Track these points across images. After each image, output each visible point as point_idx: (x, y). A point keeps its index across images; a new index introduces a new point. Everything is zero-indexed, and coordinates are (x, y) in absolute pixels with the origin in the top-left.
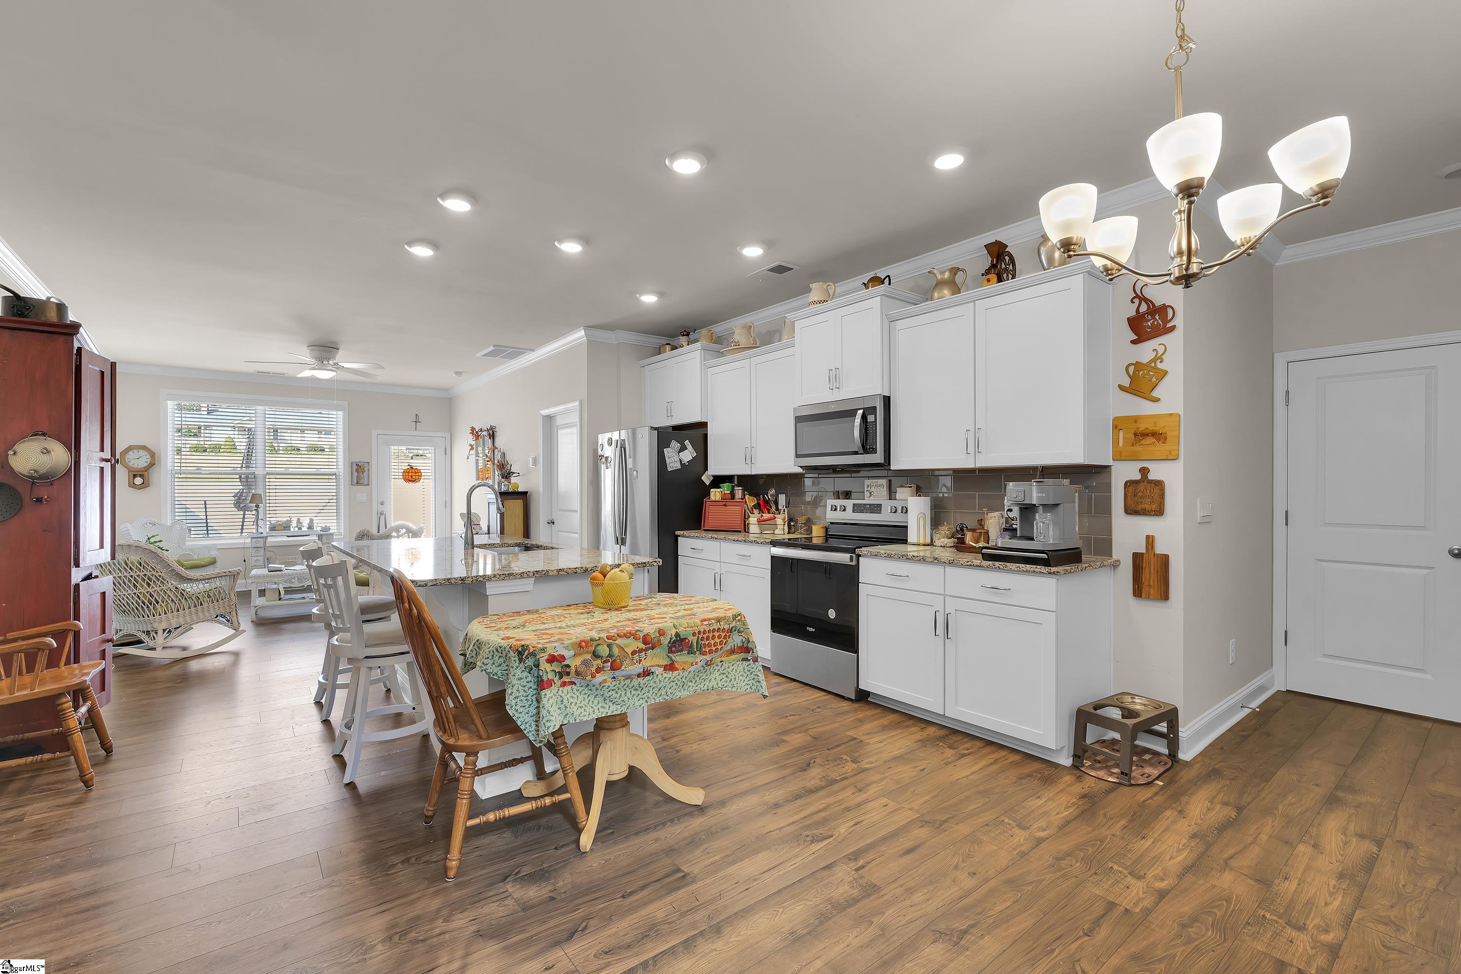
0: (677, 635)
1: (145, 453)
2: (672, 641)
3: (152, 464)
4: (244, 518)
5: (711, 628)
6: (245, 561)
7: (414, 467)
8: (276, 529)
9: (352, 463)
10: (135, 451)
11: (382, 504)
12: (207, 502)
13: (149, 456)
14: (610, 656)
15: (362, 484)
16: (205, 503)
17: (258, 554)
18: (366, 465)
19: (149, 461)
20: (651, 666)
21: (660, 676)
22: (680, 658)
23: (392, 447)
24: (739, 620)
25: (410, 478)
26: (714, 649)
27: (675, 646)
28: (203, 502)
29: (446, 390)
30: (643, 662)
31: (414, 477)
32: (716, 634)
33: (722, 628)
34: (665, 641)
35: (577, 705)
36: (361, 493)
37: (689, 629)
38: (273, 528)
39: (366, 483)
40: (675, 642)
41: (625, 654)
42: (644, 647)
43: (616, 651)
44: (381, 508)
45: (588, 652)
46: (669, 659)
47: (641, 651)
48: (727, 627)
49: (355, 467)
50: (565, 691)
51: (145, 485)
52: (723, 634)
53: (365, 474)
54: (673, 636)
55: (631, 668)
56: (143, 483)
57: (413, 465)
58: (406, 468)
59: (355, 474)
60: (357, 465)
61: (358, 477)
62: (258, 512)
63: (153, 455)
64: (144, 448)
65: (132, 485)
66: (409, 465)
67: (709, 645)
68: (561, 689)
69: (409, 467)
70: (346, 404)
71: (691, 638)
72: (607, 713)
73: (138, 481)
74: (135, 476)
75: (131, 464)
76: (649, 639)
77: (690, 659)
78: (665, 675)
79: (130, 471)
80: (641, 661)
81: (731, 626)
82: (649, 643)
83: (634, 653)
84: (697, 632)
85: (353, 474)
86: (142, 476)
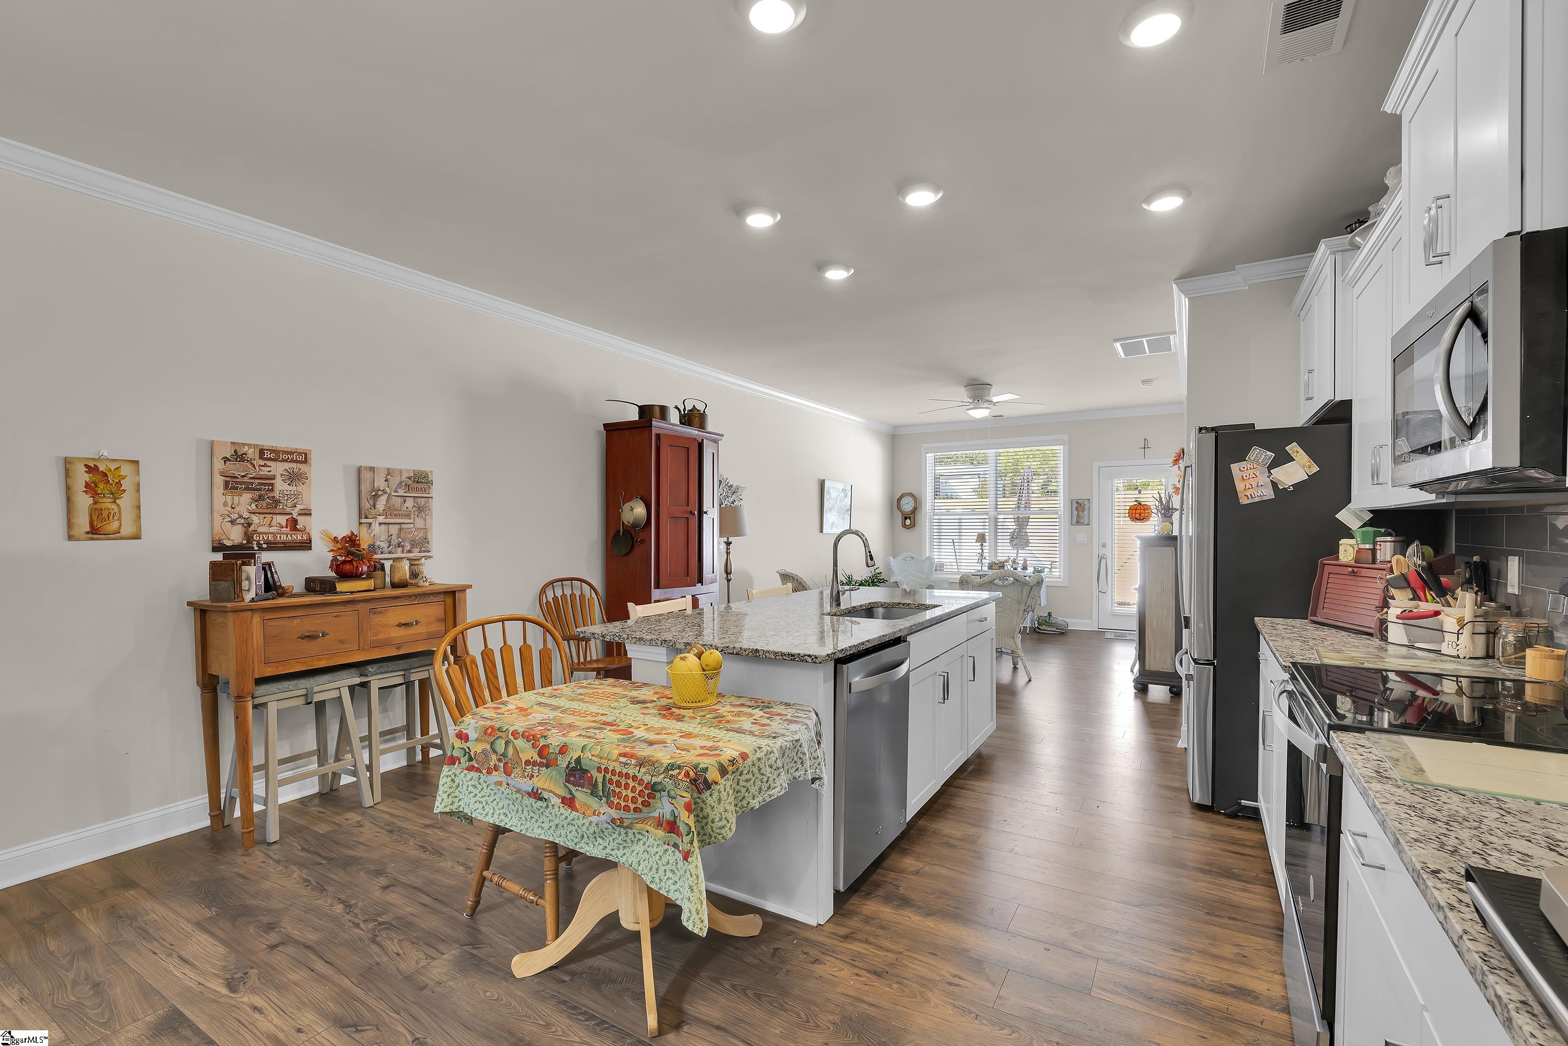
0: (578, 760)
1: (913, 499)
2: (571, 766)
3: (917, 508)
5: (624, 771)
7: (1143, 503)
8: (993, 568)
9: (1072, 500)
10: (906, 498)
11: (1104, 546)
12: (955, 541)
13: (913, 502)
14: (504, 755)
15: (1082, 524)
18: (1086, 502)
20: (543, 789)
21: (556, 809)
22: (581, 796)
24: (672, 776)
25: (1137, 515)
26: (623, 804)
27: (574, 776)
30: (535, 779)
31: (1142, 515)
32: (632, 784)
33: (639, 776)
34: (563, 762)
35: (476, 798)
36: (1081, 533)
37: (596, 759)
40: (573, 769)
41: (518, 760)
42: (539, 760)
43: (511, 751)
44: (1103, 551)
45: (487, 742)
46: (567, 791)
47: (535, 764)
48: (647, 778)
49: (1075, 505)
50: (469, 777)
51: (912, 526)
52: (639, 788)
53: (1086, 513)
54: (573, 761)
55: (520, 780)
56: (911, 524)
57: (1141, 500)
58: (1133, 504)
59: (1075, 513)
60: (1077, 503)
61: (1078, 516)
62: (983, 551)
63: (917, 500)
64: (912, 495)
65: (903, 526)
66: (1136, 501)
67: (619, 795)
68: (467, 772)
69: (1136, 503)
70: (1066, 437)
71: (594, 773)
72: (506, 824)
73: (908, 522)
74: (906, 518)
75: (903, 508)
76: (545, 753)
77: (593, 803)
78: (562, 810)
79: (902, 514)
80: (533, 776)
81: (655, 780)
82: (546, 759)
83: (527, 763)
84: (603, 767)
85: (1073, 512)
86: (910, 518)
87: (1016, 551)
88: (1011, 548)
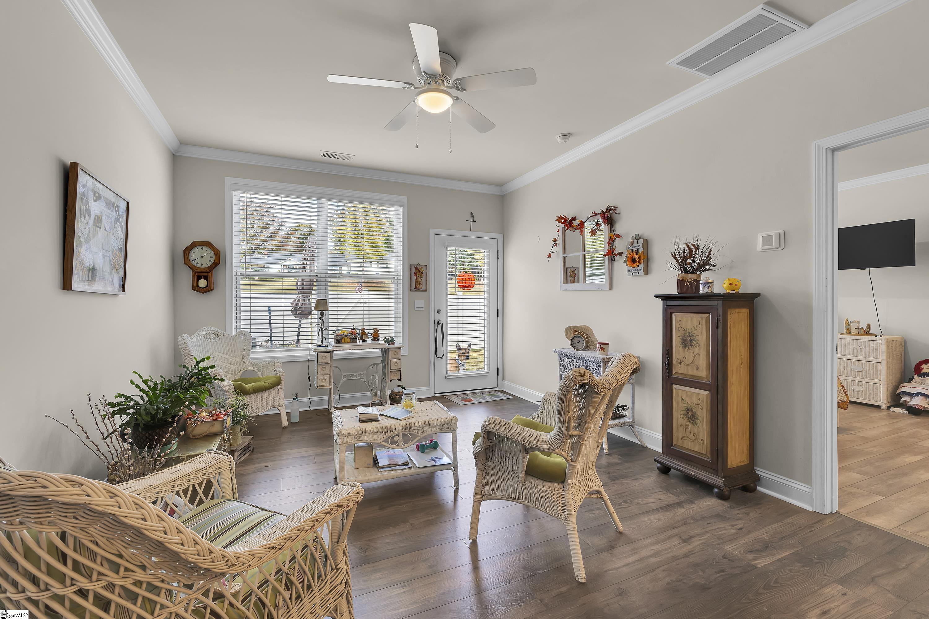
1: (209, 251)
3: (216, 264)
4: (299, 328)
6: (309, 378)
7: (469, 271)
8: (343, 341)
9: (411, 266)
10: (199, 248)
11: (439, 312)
12: (272, 309)
13: (212, 255)
15: (420, 290)
16: (269, 309)
17: (323, 372)
18: (424, 268)
19: (213, 260)
23: (449, 248)
28: (267, 309)
29: (500, 184)
31: (469, 282)
36: (419, 300)
38: (339, 340)
39: (424, 288)
44: (438, 317)
49: (414, 271)
51: (209, 289)
53: (424, 278)
56: (207, 286)
58: (461, 271)
59: (414, 278)
60: (416, 268)
61: (417, 282)
62: (322, 321)
63: (217, 253)
64: (208, 244)
65: (197, 288)
66: (464, 268)
70: (405, 199)
73: (203, 283)
74: (199, 278)
75: (194, 263)
79: (193, 273)
85: (412, 278)
86: (206, 278)
87: (298, 321)
88: (293, 317)
